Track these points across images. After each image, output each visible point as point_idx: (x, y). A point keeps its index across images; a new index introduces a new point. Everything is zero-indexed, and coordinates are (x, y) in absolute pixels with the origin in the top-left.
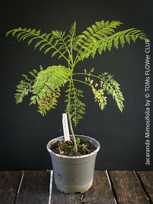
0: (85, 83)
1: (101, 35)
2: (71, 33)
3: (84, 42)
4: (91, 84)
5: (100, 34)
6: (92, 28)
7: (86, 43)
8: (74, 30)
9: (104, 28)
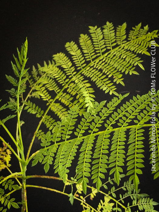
0: (63, 193)
1: (104, 74)
2: (17, 72)
3: (56, 89)
4: (78, 193)
5: (101, 70)
6: (80, 47)
7: (61, 93)
8: (24, 66)
9: (114, 48)
